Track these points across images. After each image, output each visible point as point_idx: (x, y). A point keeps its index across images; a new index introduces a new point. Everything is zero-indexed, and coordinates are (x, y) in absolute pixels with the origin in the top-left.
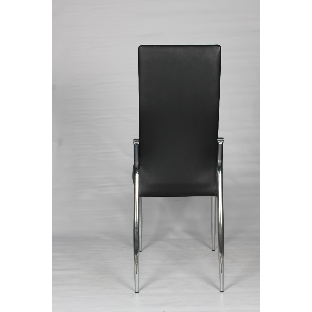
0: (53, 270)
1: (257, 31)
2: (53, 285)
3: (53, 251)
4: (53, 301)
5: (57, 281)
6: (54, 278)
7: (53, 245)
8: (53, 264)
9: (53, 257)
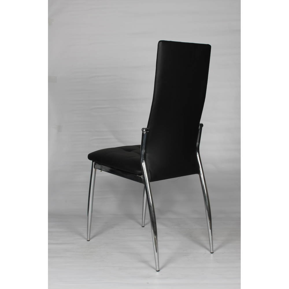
0: (49, 244)
1: (238, 31)
2: (49, 257)
3: (49, 227)
4: (49, 272)
5: (52, 254)
6: (50, 251)
7: (49, 221)
8: (49, 239)
9: (49, 232)
